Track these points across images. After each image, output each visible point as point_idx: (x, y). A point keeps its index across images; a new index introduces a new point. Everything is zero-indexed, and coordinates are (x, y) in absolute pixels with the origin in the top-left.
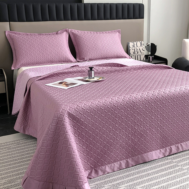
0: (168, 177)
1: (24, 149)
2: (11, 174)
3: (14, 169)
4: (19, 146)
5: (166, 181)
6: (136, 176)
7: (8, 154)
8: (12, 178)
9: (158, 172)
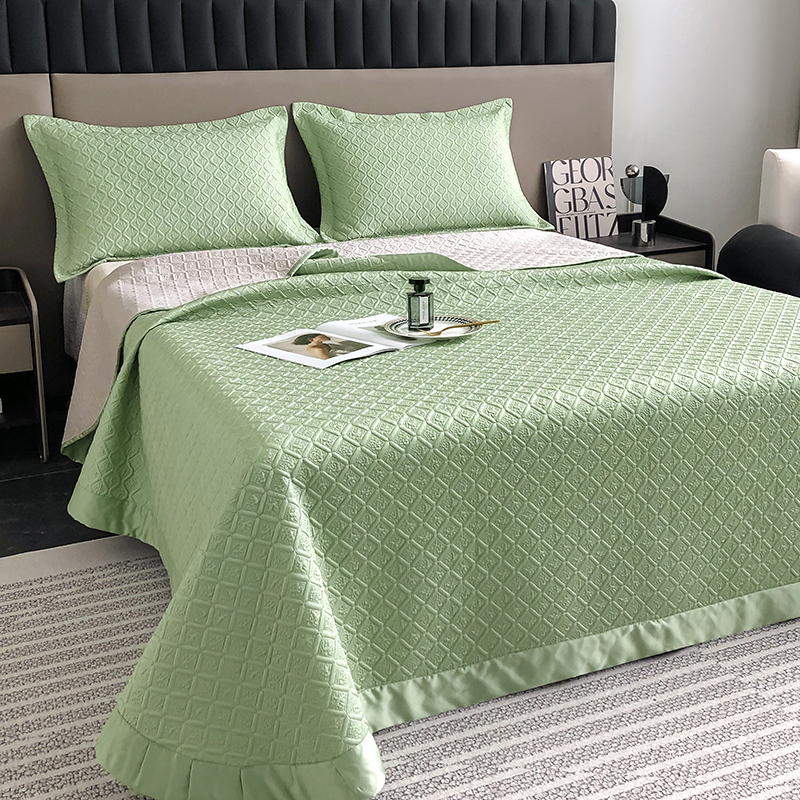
0: (700, 730)
1: (114, 606)
2: (64, 710)
3: (74, 691)
4: (91, 593)
5: (689, 746)
6: (571, 724)
7: (47, 627)
8: (67, 727)
9: (659, 709)
